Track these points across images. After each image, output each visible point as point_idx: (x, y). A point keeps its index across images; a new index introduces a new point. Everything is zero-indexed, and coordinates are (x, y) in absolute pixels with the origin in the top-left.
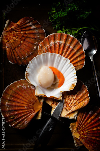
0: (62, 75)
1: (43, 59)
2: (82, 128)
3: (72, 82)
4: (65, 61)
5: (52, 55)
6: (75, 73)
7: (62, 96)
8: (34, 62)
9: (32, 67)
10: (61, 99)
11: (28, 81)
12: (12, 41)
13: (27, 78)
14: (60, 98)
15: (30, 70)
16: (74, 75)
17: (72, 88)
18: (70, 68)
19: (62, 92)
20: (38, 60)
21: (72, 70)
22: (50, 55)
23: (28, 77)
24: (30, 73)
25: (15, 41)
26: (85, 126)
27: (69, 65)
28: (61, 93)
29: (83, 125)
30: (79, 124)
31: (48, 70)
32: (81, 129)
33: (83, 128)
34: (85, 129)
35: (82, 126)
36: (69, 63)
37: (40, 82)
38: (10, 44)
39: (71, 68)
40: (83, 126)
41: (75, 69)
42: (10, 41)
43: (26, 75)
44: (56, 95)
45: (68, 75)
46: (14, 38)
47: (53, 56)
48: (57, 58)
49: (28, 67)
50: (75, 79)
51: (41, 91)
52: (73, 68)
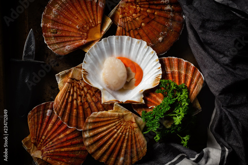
0: (139, 67)
1: (105, 48)
2: (41, 141)
3: (155, 73)
4: (139, 45)
5: (118, 38)
6: (157, 60)
7: (143, 98)
8: (92, 54)
9: (91, 62)
10: (143, 102)
11: (89, 82)
12: (129, 19)
13: (85, 78)
14: (141, 101)
15: (89, 65)
16: (155, 63)
17: (157, 82)
18: (148, 54)
19: (143, 91)
20: (99, 49)
21: (151, 56)
22: (115, 39)
23: (87, 77)
24: (89, 70)
25: (134, 19)
26: (46, 136)
27: (146, 50)
28: (141, 94)
29: (42, 135)
30: (36, 137)
31: (117, 61)
32: (40, 143)
33: (43, 140)
34: (47, 140)
35: (41, 138)
36: (146, 47)
37: (107, 83)
38: (125, 22)
39: (150, 54)
40: (43, 137)
41: (156, 54)
42: (127, 17)
43: (84, 74)
44: (134, 98)
45: (147, 65)
46: (134, 15)
47: (120, 41)
48: (127, 42)
49: (85, 62)
50: (159, 68)
51: (111, 95)
52: (152, 52)
